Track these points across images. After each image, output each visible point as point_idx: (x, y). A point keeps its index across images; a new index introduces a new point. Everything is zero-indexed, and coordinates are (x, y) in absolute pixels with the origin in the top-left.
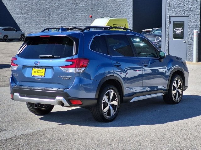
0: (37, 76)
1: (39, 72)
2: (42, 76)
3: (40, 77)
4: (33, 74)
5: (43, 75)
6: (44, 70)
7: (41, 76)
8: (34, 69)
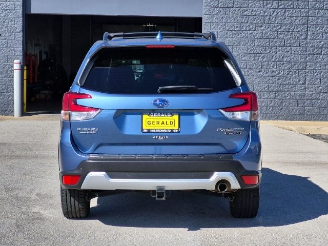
0: (158, 131)
1: (163, 123)
2: (172, 130)
3: (167, 132)
4: (146, 127)
5: (176, 127)
6: (176, 117)
7: (169, 131)
8: (145, 117)
